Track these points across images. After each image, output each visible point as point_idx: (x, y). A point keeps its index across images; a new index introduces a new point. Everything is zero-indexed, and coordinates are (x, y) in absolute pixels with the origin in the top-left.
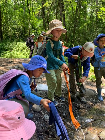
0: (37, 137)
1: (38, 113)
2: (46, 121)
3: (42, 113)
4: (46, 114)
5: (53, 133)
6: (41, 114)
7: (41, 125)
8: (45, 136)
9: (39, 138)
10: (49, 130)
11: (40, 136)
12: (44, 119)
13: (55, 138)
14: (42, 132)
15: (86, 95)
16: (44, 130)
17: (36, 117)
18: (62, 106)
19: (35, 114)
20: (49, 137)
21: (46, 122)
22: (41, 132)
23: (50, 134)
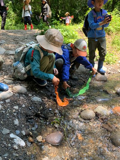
0: (26, 121)
1: (24, 95)
2: (34, 103)
3: (29, 94)
4: (34, 96)
5: (44, 115)
6: (28, 96)
7: (29, 108)
8: (35, 119)
9: (29, 122)
10: (40, 112)
11: (29, 120)
12: (32, 102)
13: (48, 119)
14: (32, 116)
15: (77, 72)
16: (33, 113)
17: (23, 99)
18: (52, 85)
19: (20, 96)
20: (41, 120)
21: (36, 104)
22: (30, 116)
23: (41, 117)
